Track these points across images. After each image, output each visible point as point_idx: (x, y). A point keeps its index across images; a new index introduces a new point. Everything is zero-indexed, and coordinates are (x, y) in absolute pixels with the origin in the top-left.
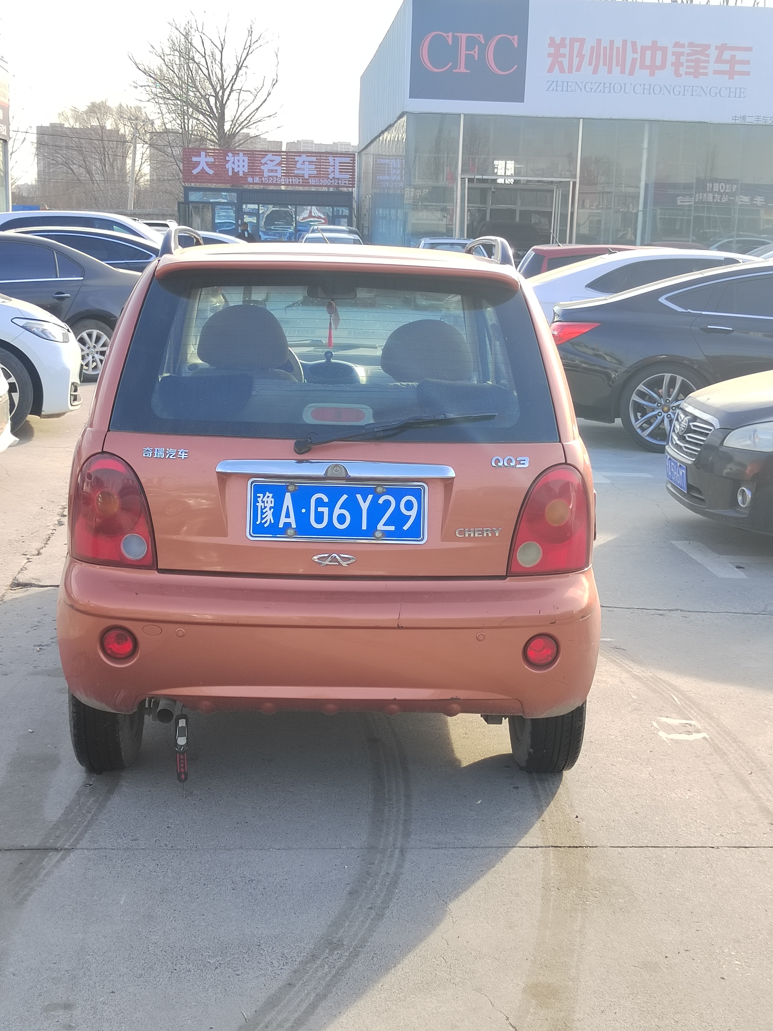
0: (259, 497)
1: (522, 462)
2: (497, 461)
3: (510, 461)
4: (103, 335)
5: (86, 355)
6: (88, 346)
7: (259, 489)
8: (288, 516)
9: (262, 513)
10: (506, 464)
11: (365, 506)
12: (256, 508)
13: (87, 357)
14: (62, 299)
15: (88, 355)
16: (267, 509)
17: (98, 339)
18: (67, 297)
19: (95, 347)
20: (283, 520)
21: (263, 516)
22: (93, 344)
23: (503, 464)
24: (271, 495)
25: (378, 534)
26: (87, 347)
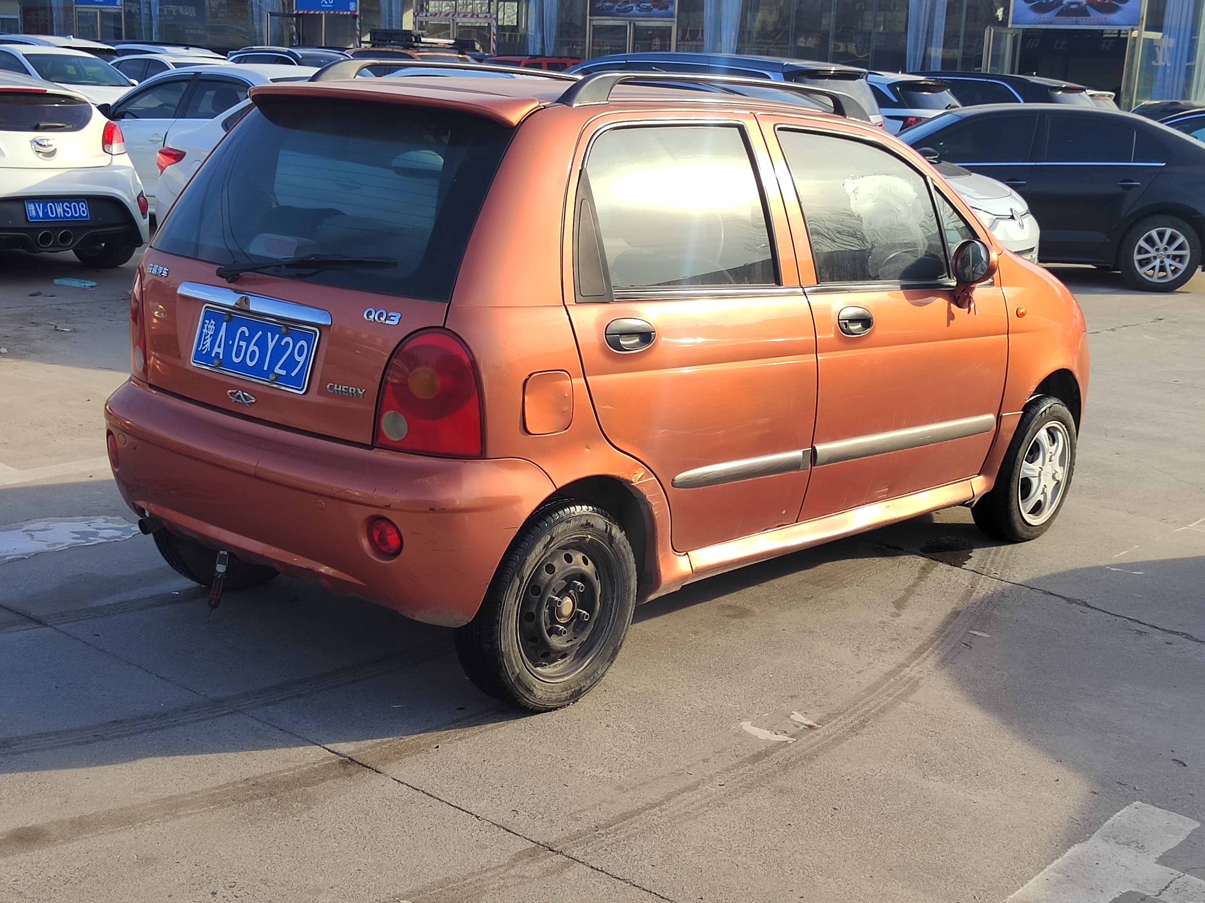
0: (206, 323)
1: (392, 318)
2: (370, 313)
3: (381, 315)
4: (1178, 235)
5: (1152, 258)
6: (1157, 247)
7: (209, 315)
8: (219, 347)
9: (205, 340)
10: (376, 318)
11: (271, 345)
12: (202, 332)
13: (1153, 260)
14: (1130, 187)
15: (1155, 258)
16: (208, 336)
17: (1173, 239)
18: (1136, 186)
19: (1166, 249)
20: (216, 349)
21: (205, 343)
22: (1163, 245)
23: (374, 318)
24: (214, 323)
25: (272, 377)
26: (1155, 248)
